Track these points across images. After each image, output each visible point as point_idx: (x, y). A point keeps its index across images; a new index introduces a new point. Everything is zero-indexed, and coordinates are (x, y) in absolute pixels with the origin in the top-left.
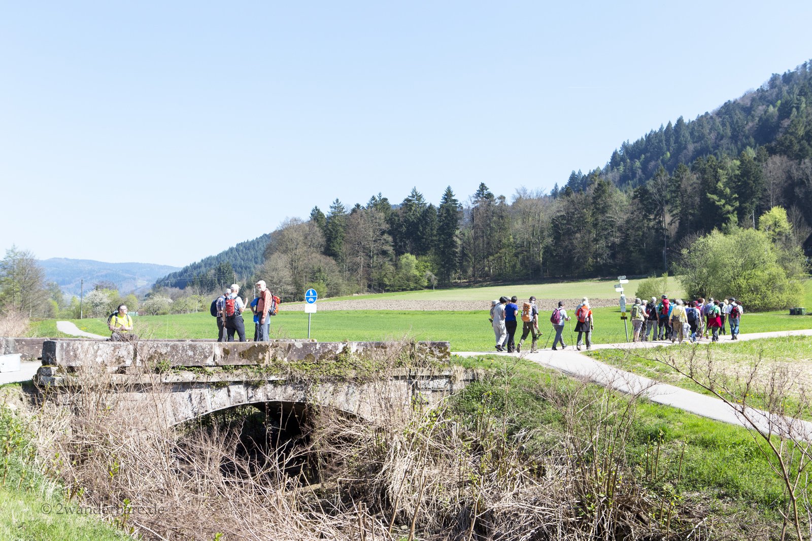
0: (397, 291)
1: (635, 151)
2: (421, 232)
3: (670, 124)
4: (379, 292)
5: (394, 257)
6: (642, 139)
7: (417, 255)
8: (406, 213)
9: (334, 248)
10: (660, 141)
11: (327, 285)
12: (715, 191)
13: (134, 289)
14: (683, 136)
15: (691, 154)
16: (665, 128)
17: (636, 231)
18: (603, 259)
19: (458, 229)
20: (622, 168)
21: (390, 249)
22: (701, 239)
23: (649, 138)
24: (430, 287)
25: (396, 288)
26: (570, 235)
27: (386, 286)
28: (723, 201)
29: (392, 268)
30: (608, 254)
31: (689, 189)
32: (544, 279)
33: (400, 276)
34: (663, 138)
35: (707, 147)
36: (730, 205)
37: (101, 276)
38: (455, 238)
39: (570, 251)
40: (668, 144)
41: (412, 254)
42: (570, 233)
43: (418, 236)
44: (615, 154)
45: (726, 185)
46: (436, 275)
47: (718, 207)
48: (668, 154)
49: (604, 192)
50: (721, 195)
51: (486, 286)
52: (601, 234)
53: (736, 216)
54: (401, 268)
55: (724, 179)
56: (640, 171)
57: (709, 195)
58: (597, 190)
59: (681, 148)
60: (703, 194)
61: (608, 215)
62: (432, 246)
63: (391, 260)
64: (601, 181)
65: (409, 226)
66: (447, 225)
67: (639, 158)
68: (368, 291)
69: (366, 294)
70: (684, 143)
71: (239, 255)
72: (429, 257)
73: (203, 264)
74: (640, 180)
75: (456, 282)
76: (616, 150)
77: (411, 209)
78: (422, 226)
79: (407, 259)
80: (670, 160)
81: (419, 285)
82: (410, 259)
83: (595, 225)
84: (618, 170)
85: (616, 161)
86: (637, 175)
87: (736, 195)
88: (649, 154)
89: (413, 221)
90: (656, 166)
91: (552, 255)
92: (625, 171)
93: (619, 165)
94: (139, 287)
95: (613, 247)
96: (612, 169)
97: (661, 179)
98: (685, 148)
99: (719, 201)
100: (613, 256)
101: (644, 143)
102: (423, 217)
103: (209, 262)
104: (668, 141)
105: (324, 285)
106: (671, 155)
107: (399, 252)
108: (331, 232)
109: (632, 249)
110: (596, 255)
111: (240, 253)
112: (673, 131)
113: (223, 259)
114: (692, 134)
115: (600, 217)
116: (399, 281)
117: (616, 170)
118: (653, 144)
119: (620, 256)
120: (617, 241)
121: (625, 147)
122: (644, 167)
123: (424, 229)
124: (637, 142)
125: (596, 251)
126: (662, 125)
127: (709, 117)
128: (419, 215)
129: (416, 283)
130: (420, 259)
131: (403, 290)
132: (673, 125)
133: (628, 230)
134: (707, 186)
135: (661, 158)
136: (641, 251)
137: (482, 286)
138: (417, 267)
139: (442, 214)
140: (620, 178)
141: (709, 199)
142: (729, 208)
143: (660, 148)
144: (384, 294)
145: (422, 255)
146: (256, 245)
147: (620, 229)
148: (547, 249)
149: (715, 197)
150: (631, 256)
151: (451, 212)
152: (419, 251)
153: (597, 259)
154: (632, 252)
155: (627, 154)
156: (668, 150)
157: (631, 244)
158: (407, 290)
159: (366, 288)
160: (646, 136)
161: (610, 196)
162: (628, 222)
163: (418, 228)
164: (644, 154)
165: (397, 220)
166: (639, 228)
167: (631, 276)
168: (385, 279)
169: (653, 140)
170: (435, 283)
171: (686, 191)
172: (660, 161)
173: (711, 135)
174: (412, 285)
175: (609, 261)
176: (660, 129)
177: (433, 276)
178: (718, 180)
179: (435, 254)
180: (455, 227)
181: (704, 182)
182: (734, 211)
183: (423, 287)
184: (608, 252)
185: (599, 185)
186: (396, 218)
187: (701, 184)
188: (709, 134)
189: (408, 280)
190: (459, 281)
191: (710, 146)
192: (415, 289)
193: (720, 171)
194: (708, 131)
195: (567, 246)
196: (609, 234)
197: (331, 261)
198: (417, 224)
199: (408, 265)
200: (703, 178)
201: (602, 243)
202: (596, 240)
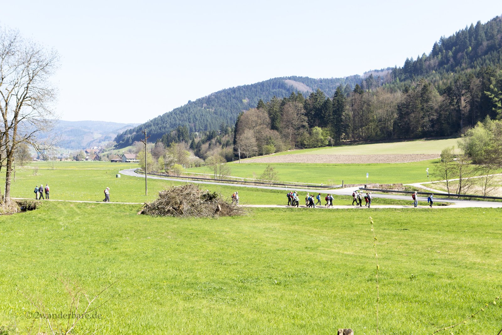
0: (311, 148)
1: (449, 44)
2: (323, 114)
3: (472, 25)
4: (301, 148)
5: (309, 128)
6: (454, 35)
7: (322, 127)
8: (314, 103)
9: (276, 125)
10: (466, 37)
11: (275, 146)
12: (489, 89)
13: (93, 140)
14: (480, 36)
15: (485, 48)
16: (468, 29)
17: (445, 112)
18: (427, 128)
19: (344, 111)
20: (440, 56)
21: (306, 124)
22: (470, 130)
23: (458, 34)
24: (330, 145)
25: (311, 146)
26: (409, 114)
27: (305, 145)
28: (493, 95)
29: (308, 135)
30: (430, 125)
31: (475, 88)
32: (394, 139)
33: (313, 139)
34: (468, 35)
35: (495, 44)
36: (497, 97)
37: (68, 131)
38: (342, 117)
39: (408, 124)
40: (470, 41)
41: (319, 127)
42: (408, 114)
43: (322, 116)
44: (435, 45)
45: (495, 86)
46: (333, 138)
47: (491, 99)
48: (470, 48)
49: (427, 90)
50: (492, 91)
51: (361, 144)
52: (426, 114)
53: (500, 103)
54: (313, 134)
55: (494, 82)
56: (452, 60)
57: (485, 92)
58: (423, 89)
59: (478, 44)
60: (482, 91)
61: (429, 104)
62: (330, 122)
63: (307, 130)
64: (425, 84)
65: (316, 111)
66: (338, 109)
67: (451, 50)
68: (295, 148)
69: (295, 150)
70: (480, 40)
71: (178, 118)
72: (328, 128)
73: (152, 124)
74: (452, 65)
75: (343, 142)
76: (436, 42)
77: (317, 101)
78: (324, 111)
79: (317, 130)
80: (471, 52)
81: (324, 144)
82: (318, 130)
83: (422, 109)
84: (437, 57)
85: (436, 51)
86: (450, 62)
87: (500, 92)
88: (458, 47)
89: (319, 108)
90: (463, 57)
91: (398, 126)
92: (442, 58)
93: (438, 54)
94: (95, 138)
95: (432, 121)
96: (434, 57)
97: (459, 82)
98: (481, 44)
99: (491, 95)
100: (433, 126)
101: (455, 38)
102: (324, 105)
103: (156, 122)
104: (470, 37)
105: (273, 146)
106: (472, 49)
107: (311, 126)
108: (274, 116)
109: (443, 122)
110: (423, 126)
111: (178, 116)
112: (473, 31)
113: (166, 120)
114: (486, 33)
115: (425, 105)
116: (312, 142)
117: (436, 58)
118: (461, 39)
119: (436, 126)
120: (435, 117)
121: (442, 40)
122: (455, 57)
123: (325, 112)
124: (450, 37)
125: (423, 123)
126: (467, 26)
127: (498, 20)
128: (321, 104)
129: (322, 143)
130: (323, 129)
131: (315, 147)
132: (475, 25)
133: (441, 111)
134: (485, 87)
135: (466, 50)
136: (448, 123)
137: (359, 144)
138: (322, 134)
139: (335, 103)
140: (439, 63)
141: (486, 94)
142: (496, 99)
143: (465, 43)
144: (305, 150)
145: (325, 127)
146: (188, 109)
147: (436, 111)
148: (395, 123)
149: (489, 93)
150: (442, 126)
151: (340, 102)
152: (323, 124)
153: (423, 128)
154: (443, 123)
155: (443, 45)
156: (470, 45)
157: (443, 119)
158: (317, 147)
159: (294, 147)
160: (456, 33)
161: (430, 92)
162: (440, 107)
163: (322, 111)
164: (455, 47)
165: (309, 107)
166: (446, 111)
167: (443, 137)
168: (305, 141)
169: (461, 37)
170: (333, 142)
171: (473, 89)
172: (464, 53)
173: (498, 36)
174: (320, 144)
175: (430, 129)
176: (466, 29)
177: (332, 139)
178: (491, 83)
179: (332, 126)
180: (342, 111)
181: (483, 84)
182: (499, 101)
183: (325, 145)
184: (430, 124)
185: (424, 86)
186: (309, 106)
187: (482, 85)
188: (497, 35)
189: (318, 141)
190: (345, 141)
191: (497, 45)
192: (321, 146)
193: (492, 78)
194: (496, 32)
195: (407, 121)
196: (430, 114)
197: (276, 132)
198: (321, 109)
199: (317, 133)
200: (483, 82)
201: (426, 119)
202: (423, 118)
